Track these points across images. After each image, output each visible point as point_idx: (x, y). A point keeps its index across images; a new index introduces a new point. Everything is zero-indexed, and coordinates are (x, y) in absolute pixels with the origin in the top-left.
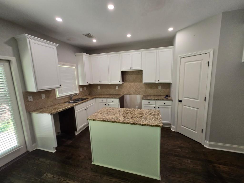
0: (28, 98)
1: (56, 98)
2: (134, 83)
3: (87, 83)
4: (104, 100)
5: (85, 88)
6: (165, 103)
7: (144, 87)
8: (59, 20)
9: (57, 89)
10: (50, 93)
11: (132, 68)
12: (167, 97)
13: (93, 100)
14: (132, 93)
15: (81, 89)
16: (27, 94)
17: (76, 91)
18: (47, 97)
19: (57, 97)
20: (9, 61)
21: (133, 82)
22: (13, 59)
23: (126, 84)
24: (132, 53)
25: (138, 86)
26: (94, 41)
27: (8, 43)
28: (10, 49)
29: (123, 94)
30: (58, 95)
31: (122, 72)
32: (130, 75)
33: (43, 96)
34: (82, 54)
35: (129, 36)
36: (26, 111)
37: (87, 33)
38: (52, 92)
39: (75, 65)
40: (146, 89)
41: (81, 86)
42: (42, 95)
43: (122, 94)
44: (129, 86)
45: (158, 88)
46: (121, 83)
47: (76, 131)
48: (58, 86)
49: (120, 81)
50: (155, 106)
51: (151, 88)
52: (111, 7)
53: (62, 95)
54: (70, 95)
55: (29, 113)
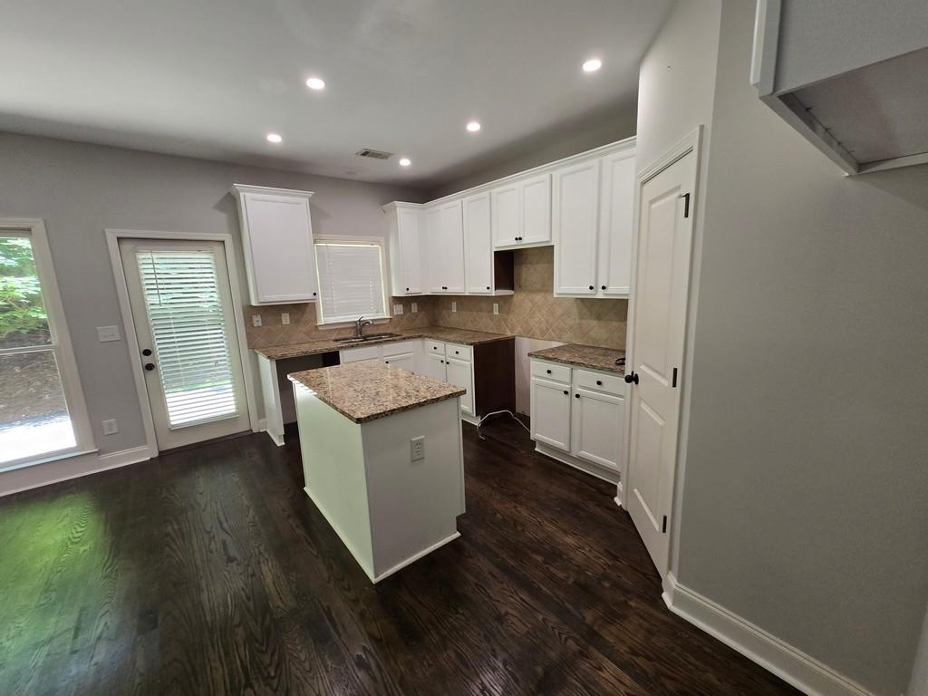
0: (252, 320)
1: (317, 327)
2: (543, 294)
3: (406, 292)
4: (440, 345)
5: (414, 308)
6: (599, 383)
7: (574, 311)
8: (274, 139)
10: (303, 313)
11: (520, 239)
14: (538, 332)
15: (399, 309)
16: (250, 311)
17: (380, 311)
18: (295, 321)
19: (319, 324)
20: (223, 242)
21: (539, 291)
22: (228, 238)
23: (519, 298)
24: (523, 183)
25: (555, 306)
26: (405, 162)
27: (220, 207)
28: (222, 218)
29: (512, 332)
30: (323, 320)
31: (496, 253)
32: (531, 263)
33: (286, 319)
34: (395, 207)
35: (474, 127)
36: (249, 346)
37: (361, 149)
38: (308, 309)
39: (382, 240)
40: (584, 321)
41: (397, 300)
42: (283, 315)
44: (530, 304)
46: (493, 293)
49: (488, 288)
50: (567, 387)
51: (599, 317)
52: (315, 84)
53: (332, 320)
54: (356, 322)
55: (253, 349)
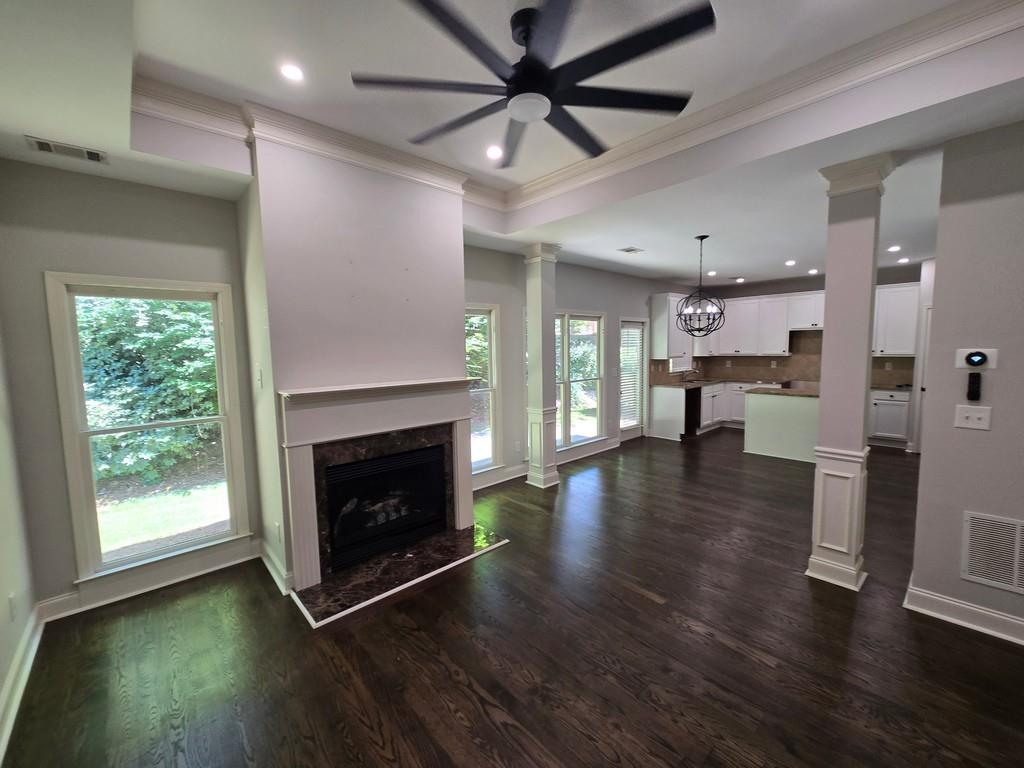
0: (651, 366)
1: (669, 373)
6: (892, 396)
9: (671, 360)
10: (665, 365)
11: (816, 325)
12: (907, 386)
13: (722, 385)
14: (813, 377)
16: (651, 362)
20: (645, 324)
21: (816, 353)
22: (647, 321)
23: (796, 357)
26: (740, 281)
27: (645, 304)
28: (646, 309)
29: (790, 376)
30: (671, 370)
31: (791, 332)
32: (809, 338)
36: (649, 383)
38: (667, 363)
41: (696, 359)
43: (785, 379)
44: (807, 361)
45: (884, 367)
46: (787, 354)
47: (699, 426)
48: (680, 354)
49: (783, 351)
55: (651, 386)
